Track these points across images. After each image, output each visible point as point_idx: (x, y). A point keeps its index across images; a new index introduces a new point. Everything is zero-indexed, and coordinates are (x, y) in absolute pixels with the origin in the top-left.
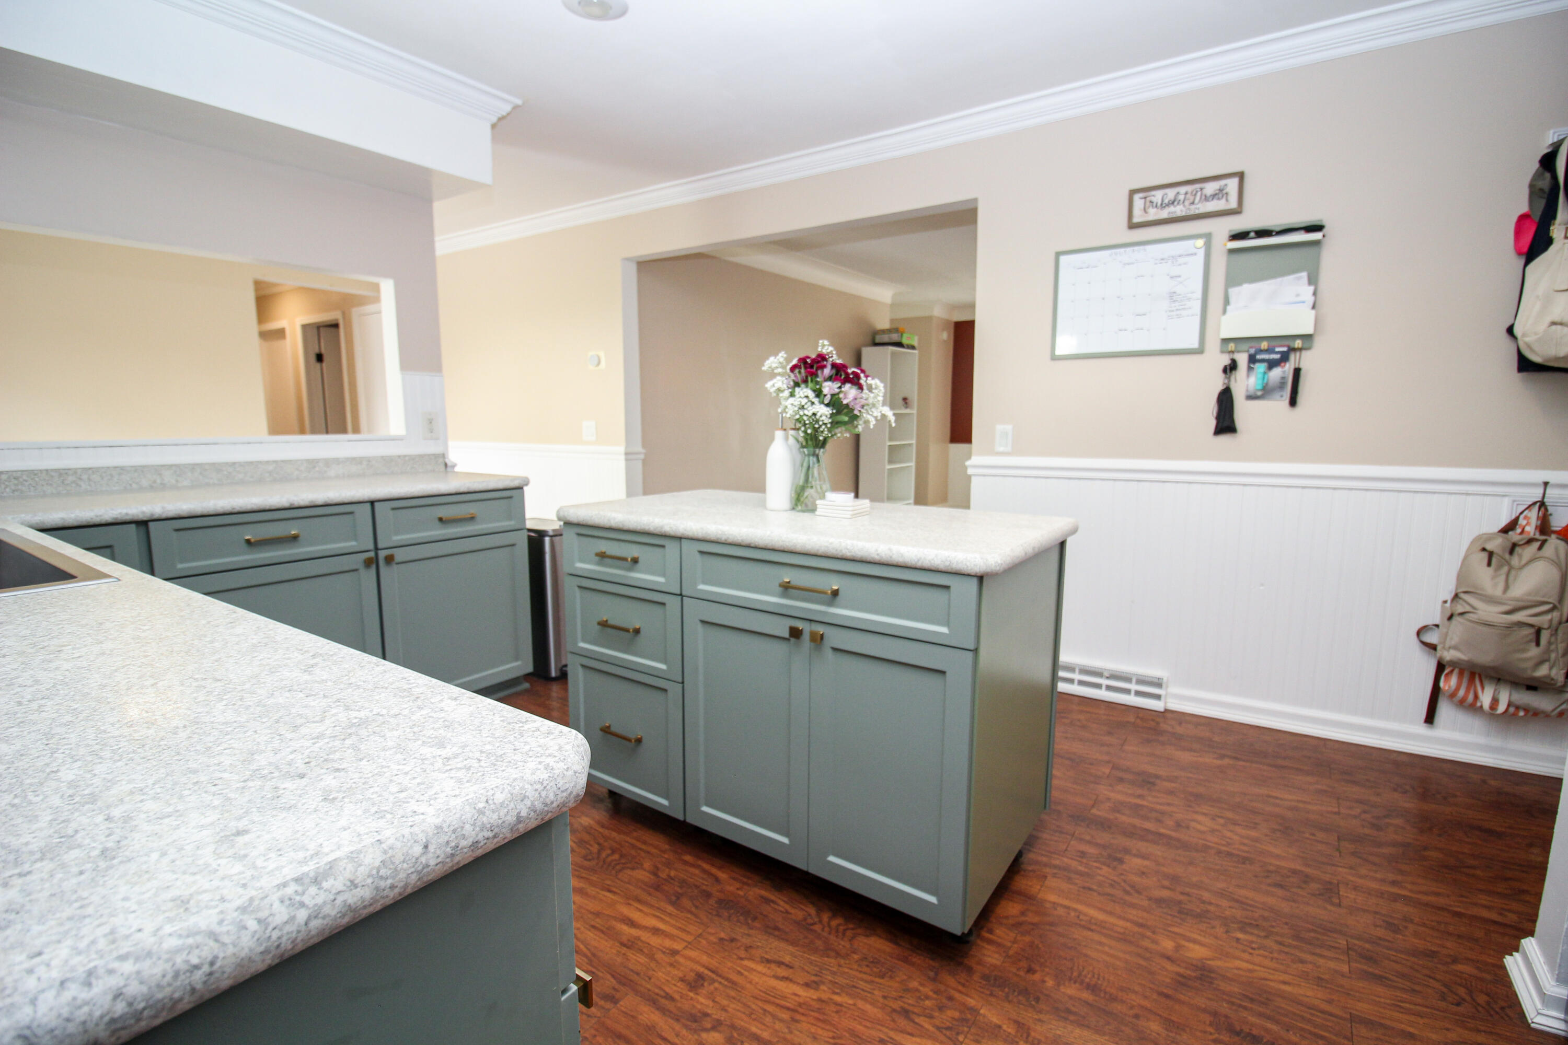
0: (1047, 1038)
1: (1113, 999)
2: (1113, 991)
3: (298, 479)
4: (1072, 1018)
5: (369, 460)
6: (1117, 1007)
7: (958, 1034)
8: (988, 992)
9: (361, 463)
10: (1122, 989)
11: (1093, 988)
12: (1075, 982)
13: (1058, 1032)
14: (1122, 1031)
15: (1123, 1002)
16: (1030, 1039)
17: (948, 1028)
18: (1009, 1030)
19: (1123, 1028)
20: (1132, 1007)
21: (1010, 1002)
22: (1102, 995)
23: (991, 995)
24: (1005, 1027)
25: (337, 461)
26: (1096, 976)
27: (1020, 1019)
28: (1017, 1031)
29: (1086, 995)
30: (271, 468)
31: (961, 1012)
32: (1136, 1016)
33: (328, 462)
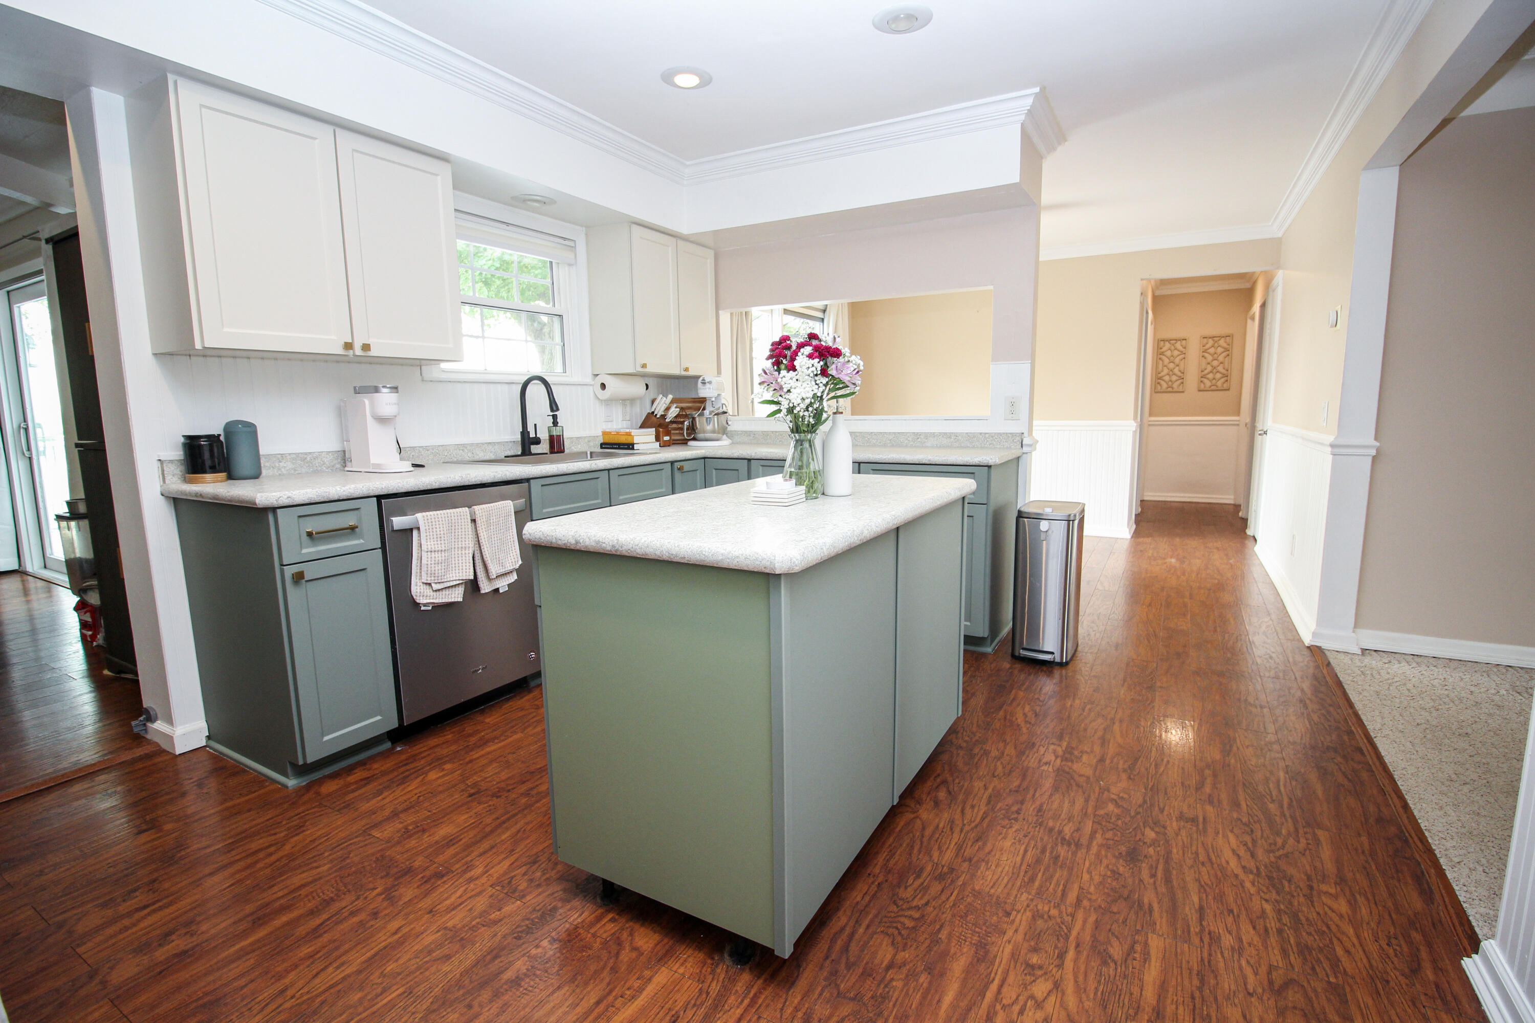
0: (476, 936)
1: (497, 995)
2: (506, 997)
3: (906, 446)
4: (489, 957)
5: (956, 435)
6: (486, 995)
7: (503, 887)
8: (538, 908)
9: (950, 437)
10: (505, 1006)
11: (516, 982)
12: (528, 970)
13: (478, 944)
14: (459, 990)
15: (491, 1001)
16: (480, 926)
17: (510, 882)
18: (493, 915)
19: (461, 992)
20: (481, 1006)
21: (523, 920)
22: (505, 987)
23: (534, 910)
24: (498, 913)
25: (933, 435)
26: (531, 989)
27: (502, 922)
28: (490, 920)
29: (509, 975)
30: (891, 437)
31: (522, 891)
32: (470, 1006)
33: (928, 435)
